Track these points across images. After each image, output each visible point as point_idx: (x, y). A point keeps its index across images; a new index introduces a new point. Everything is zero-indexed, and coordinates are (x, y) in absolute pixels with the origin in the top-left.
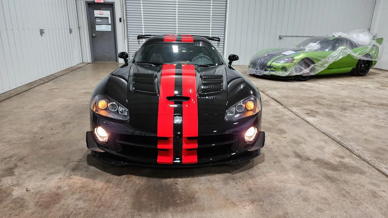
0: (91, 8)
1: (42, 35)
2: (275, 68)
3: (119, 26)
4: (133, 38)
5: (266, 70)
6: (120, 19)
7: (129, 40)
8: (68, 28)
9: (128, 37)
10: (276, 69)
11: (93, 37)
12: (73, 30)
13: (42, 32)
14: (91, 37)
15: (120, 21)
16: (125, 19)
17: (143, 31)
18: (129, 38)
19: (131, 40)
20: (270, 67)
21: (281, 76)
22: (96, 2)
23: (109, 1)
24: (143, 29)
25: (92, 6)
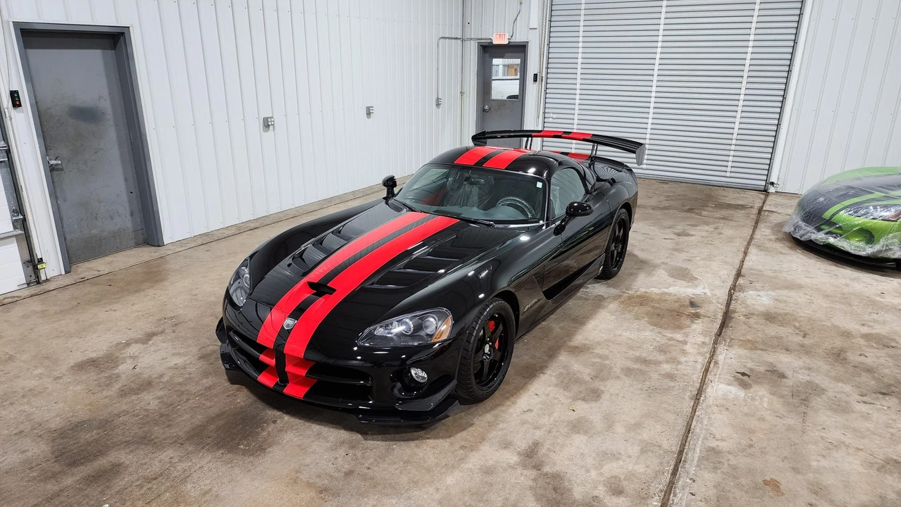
0: (487, 55)
1: (368, 118)
2: (840, 228)
3: (532, 88)
4: (555, 116)
5: (819, 229)
6: (536, 76)
7: (546, 120)
8: (434, 97)
9: (545, 113)
10: (842, 231)
11: (483, 111)
12: (445, 103)
13: (369, 111)
14: (480, 111)
15: (535, 80)
16: (544, 75)
17: (577, 102)
18: (546, 115)
19: (551, 120)
20: (830, 222)
21: (853, 252)
22: (496, 42)
23: (518, 38)
24: (578, 97)
25: (488, 50)
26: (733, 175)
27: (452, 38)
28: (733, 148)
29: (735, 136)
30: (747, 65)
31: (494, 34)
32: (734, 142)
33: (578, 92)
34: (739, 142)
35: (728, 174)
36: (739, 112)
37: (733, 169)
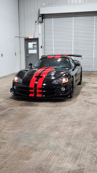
0: (27, 41)
1: (2, 57)
3: (41, 50)
6: (41, 46)
8: (15, 53)
11: (27, 57)
12: (17, 54)
13: (2, 55)
14: (26, 57)
15: (41, 48)
16: (44, 46)
17: (54, 53)
22: (29, 38)
23: (36, 37)
24: (54, 51)
25: (27, 40)
26: (94, 69)
27: (17, 37)
28: (93, 62)
29: (94, 59)
30: (94, 42)
31: (29, 36)
32: (93, 60)
33: (53, 50)
34: (95, 60)
35: (93, 69)
36: (94, 53)
37: (94, 67)
